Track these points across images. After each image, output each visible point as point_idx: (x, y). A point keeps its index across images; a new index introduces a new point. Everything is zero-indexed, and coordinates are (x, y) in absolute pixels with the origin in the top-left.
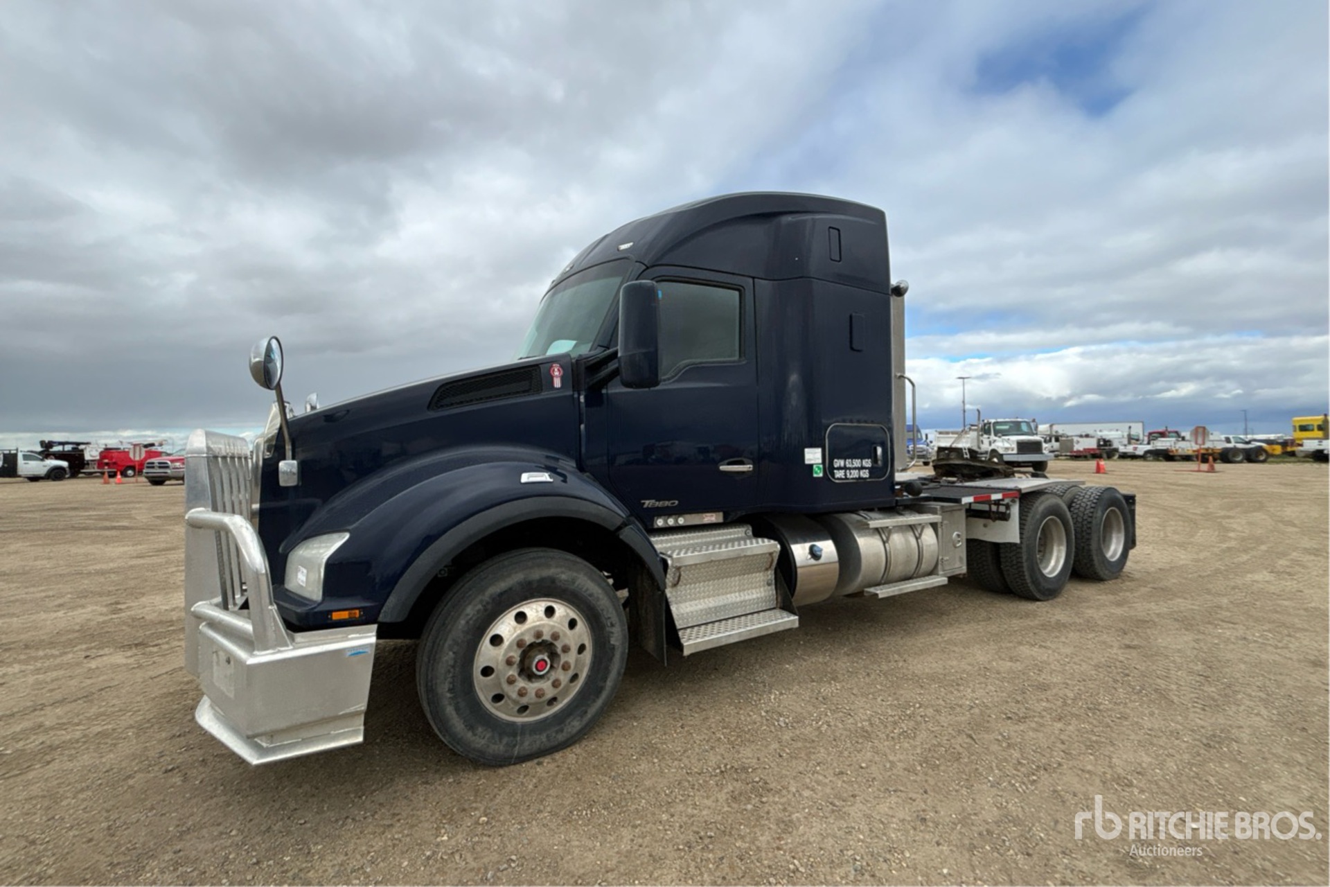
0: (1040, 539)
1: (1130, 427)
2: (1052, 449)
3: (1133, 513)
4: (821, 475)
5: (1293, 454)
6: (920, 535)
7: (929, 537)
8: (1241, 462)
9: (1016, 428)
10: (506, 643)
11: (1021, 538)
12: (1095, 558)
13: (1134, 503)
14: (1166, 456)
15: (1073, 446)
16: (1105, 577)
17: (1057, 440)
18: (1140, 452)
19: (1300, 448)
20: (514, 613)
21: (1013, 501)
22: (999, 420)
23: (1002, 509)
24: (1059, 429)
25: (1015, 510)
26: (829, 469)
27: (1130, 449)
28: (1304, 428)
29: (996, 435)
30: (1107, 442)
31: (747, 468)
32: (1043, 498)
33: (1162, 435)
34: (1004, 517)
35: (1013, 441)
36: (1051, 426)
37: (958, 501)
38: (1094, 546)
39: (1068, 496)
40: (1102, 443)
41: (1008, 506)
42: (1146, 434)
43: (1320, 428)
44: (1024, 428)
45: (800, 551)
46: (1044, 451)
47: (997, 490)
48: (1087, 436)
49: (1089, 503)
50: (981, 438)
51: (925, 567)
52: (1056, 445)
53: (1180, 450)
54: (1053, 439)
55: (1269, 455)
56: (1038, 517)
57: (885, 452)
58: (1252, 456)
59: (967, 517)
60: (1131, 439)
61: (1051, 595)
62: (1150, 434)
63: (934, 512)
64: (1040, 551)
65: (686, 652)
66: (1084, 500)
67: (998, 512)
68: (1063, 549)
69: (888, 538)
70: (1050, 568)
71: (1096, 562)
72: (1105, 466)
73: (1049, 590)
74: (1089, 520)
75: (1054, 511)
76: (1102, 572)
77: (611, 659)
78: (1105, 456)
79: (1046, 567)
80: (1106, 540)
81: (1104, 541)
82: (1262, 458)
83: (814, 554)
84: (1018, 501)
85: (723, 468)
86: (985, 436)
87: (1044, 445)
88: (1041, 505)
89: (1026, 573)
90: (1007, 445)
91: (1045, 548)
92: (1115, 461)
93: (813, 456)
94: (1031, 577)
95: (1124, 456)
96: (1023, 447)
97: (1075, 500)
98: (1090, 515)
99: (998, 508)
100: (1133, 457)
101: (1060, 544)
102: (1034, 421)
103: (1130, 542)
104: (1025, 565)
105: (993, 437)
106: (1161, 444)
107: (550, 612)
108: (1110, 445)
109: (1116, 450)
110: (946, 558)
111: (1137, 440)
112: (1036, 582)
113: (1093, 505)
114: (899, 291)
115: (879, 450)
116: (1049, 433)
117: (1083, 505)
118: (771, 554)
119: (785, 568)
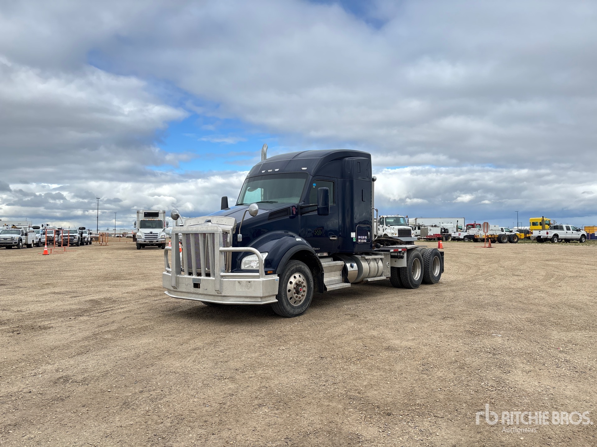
0: (413, 267)
1: (458, 221)
2: (416, 234)
3: (443, 258)
4: (355, 241)
5: (529, 238)
6: (378, 262)
7: (380, 263)
8: (506, 243)
9: (397, 221)
10: (294, 283)
11: (407, 265)
12: (430, 275)
13: (443, 255)
14: (473, 239)
15: (428, 232)
16: (434, 282)
17: (419, 229)
18: (462, 237)
19: (532, 235)
20: (293, 276)
21: (405, 252)
22: (388, 216)
23: (401, 254)
24: (420, 221)
25: (405, 255)
26: (357, 239)
27: (456, 235)
28: (534, 224)
29: (387, 225)
30: (446, 230)
31: (335, 238)
32: (414, 251)
33: (473, 226)
34: (402, 257)
35: (396, 229)
36: (416, 219)
37: (389, 251)
38: (430, 270)
39: (422, 252)
40: (443, 231)
41: (403, 254)
42: (466, 225)
43: (541, 224)
44: (402, 221)
45: (348, 265)
46: (412, 236)
47: (400, 248)
48: (435, 226)
49: (428, 254)
50: (378, 227)
51: (379, 273)
52: (418, 232)
53: (479, 236)
54: (417, 228)
55: (519, 239)
56: (412, 258)
57: (370, 234)
58: (511, 239)
59: (391, 258)
60: (458, 228)
61: (416, 287)
62: (467, 225)
63: (381, 255)
64: (413, 271)
65: (328, 290)
66: (427, 253)
67: (400, 256)
68: (420, 270)
69: (370, 263)
70: (416, 277)
71: (430, 276)
72: (443, 245)
73: (416, 285)
74: (428, 260)
75: (417, 256)
76: (433, 281)
77: (311, 291)
78: (444, 239)
79: (415, 277)
80: (434, 269)
81: (433, 269)
82: (516, 240)
83: (352, 266)
84: (406, 252)
85: (331, 238)
86: (381, 226)
87: (412, 232)
88: (414, 253)
89: (408, 278)
90: (393, 232)
91: (414, 270)
92: (450, 242)
93: (353, 235)
94: (410, 280)
95: (454, 239)
96: (402, 233)
97: (424, 253)
98: (429, 258)
99: (400, 254)
100: (459, 240)
101: (419, 268)
102: (407, 217)
103: (442, 270)
104: (408, 275)
105: (385, 226)
106: (472, 232)
107: (295, 277)
108: (448, 232)
109: (450, 235)
110: (385, 271)
111: (461, 229)
112: (411, 281)
113: (430, 255)
114: (374, 180)
115: (369, 233)
116: (414, 224)
117: (427, 255)
118: (342, 265)
119: (344, 271)
